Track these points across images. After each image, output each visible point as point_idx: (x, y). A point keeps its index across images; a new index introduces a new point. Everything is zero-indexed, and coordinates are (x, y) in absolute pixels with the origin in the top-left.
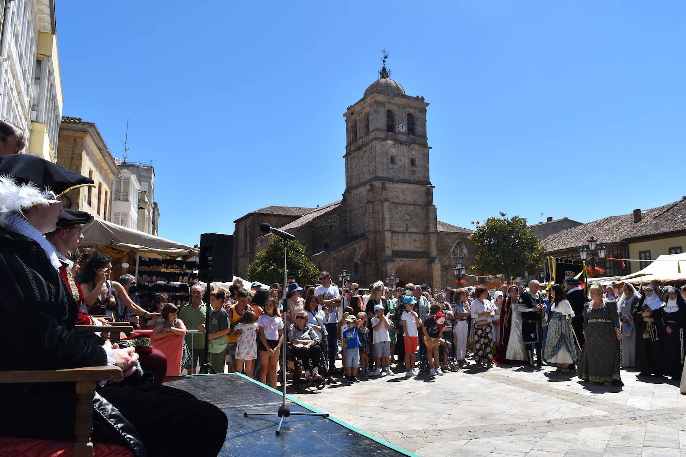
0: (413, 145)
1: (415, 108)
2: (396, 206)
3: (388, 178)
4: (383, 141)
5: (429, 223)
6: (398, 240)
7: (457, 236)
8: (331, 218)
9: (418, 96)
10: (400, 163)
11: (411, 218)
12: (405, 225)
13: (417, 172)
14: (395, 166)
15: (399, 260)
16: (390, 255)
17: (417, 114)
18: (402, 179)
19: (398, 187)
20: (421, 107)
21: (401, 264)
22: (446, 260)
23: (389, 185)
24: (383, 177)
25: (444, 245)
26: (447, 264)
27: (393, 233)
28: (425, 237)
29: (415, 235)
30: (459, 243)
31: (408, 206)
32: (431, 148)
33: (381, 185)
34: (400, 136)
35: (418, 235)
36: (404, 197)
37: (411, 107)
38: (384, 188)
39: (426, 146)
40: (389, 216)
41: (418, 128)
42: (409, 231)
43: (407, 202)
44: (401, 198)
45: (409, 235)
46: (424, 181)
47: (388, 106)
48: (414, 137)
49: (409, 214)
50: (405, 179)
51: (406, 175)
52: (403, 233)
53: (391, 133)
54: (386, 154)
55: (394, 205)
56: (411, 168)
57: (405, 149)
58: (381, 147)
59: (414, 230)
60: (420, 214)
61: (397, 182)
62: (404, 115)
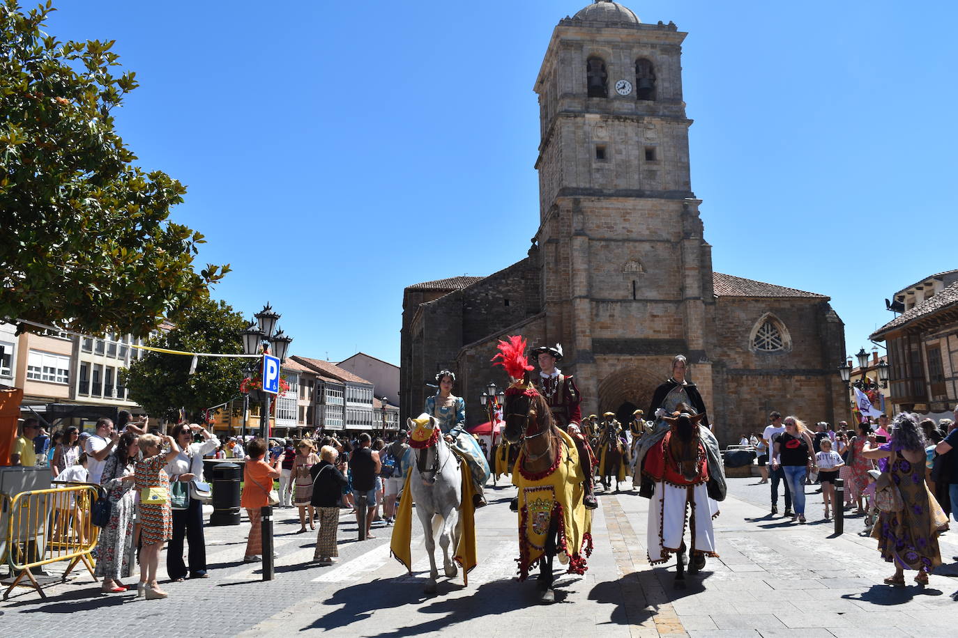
0: (647, 119)
1: (653, 46)
2: (607, 246)
3: (590, 189)
4: (575, 117)
5: (684, 277)
6: (612, 316)
7: (763, 305)
8: (507, 285)
9: (660, 23)
10: (619, 157)
11: (644, 270)
12: (630, 285)
13: (658, 173)
14: (606, 166)
15: (612, 359)
16: (588, 349)
17: (659, 57)
18: (622, 190)
19: (610, 206)
20: (667, 42)
21: (619, 368)
22: (737, 356)
23: (591, 204)
24: (578, 189)
25: (732, 326)
26: (740, 365)
27: (597, 301)
28: (677, 308)
29: (654, 305)
30: (769, 321)
31: (637, 244)
32: (691, 122)
33: (571, 205)
34: (616, 104)
35: (661, 305)
36: (627, 225)
37: (645, 45)
38: (577, 209)
39: (679, 118)
40: (586, 266)
41: (662, 85)
42: (637, 298)
43: (634, 236)
44: (620, 230)
45: (639, 305)
46: (675, 191)
47: (589, 49)
48: (651, 103)
49: (639, 262)
50: (630, 190)
51: (633, 182)
52: (623, 301)
53: (596, 100)
54: (585, 142)
55: (603, 243)
56: (646, 167)
57: (630, 128)
58: (573, 129)
59: (651, 294)
60: (664, 260)
61: (610, 196)
62: (628, 61)
